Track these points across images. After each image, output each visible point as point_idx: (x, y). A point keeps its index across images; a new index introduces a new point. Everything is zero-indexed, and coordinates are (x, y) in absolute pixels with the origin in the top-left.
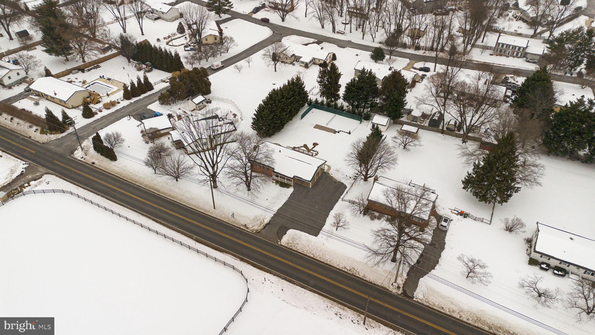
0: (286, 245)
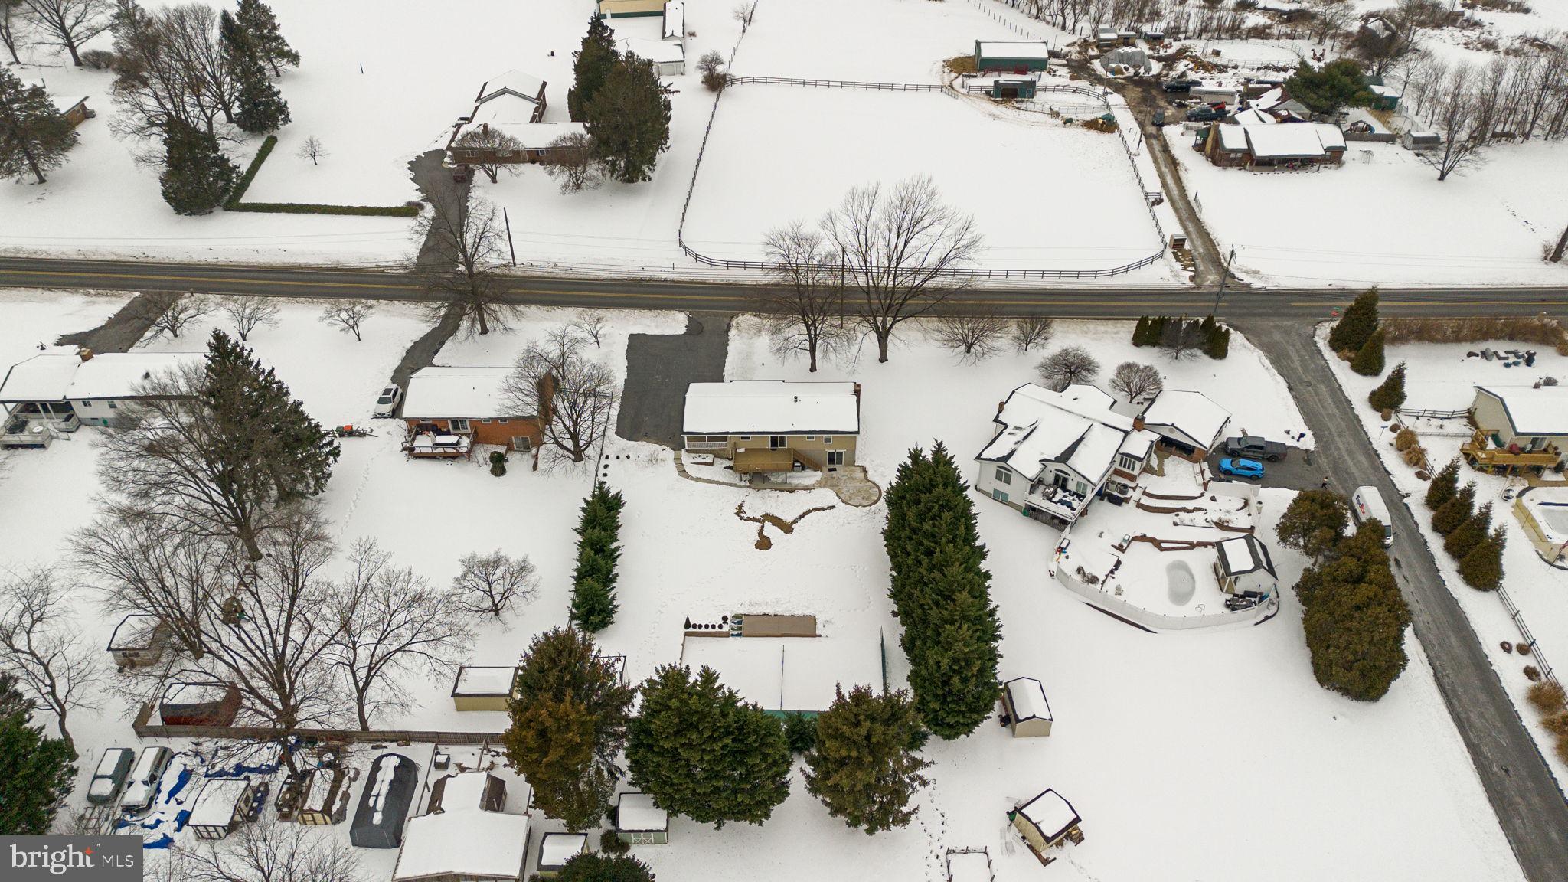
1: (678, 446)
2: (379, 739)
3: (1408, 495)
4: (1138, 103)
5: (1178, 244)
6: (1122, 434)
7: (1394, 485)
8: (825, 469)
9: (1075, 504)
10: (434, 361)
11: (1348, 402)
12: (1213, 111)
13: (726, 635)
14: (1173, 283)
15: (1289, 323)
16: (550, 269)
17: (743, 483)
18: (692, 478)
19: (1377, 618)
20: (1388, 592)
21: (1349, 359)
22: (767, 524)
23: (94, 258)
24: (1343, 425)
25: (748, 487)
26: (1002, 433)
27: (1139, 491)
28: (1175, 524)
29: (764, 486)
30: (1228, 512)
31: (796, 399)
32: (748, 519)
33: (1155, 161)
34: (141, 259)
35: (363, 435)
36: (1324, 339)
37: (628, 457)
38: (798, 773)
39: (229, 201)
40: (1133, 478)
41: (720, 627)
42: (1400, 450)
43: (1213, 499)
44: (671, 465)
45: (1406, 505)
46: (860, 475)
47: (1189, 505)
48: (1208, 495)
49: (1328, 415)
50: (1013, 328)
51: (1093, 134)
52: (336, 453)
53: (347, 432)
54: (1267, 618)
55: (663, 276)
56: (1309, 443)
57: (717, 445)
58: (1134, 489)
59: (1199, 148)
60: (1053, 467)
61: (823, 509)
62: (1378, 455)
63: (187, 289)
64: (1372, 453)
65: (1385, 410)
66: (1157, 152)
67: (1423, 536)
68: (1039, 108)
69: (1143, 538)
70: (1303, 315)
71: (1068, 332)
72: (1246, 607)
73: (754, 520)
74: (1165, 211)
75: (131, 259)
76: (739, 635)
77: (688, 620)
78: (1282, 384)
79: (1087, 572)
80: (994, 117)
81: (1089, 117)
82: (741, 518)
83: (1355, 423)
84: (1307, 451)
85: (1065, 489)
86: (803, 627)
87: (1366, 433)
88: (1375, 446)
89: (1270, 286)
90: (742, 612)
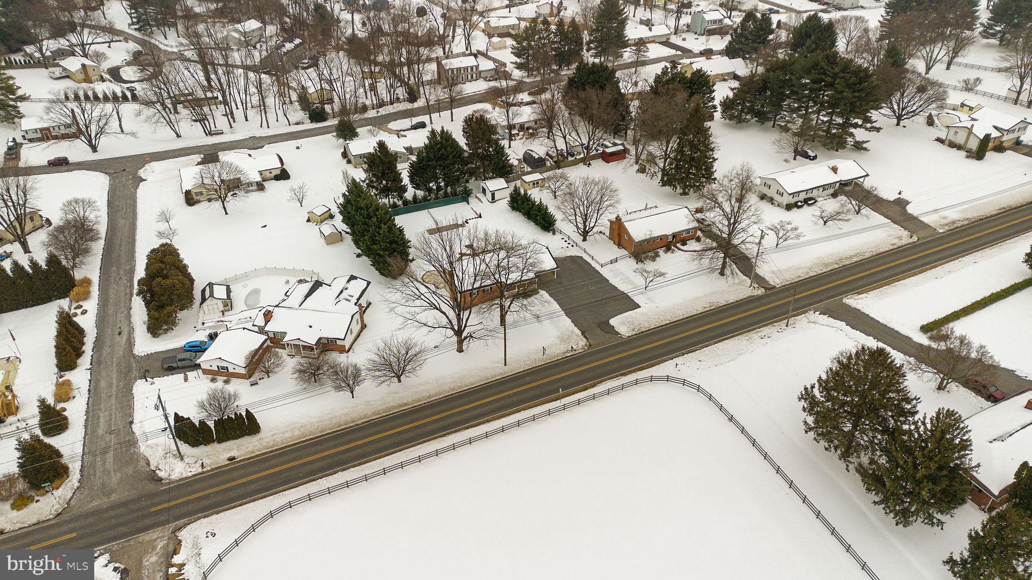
0: (634, 333)
3: (86, 370)
15: (95, 503)
24: (102, 405)
45: (92, 365)
84: (144, 379)
87: (88, 403)
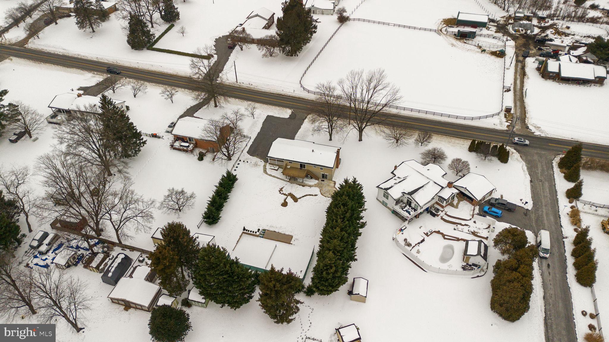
1: (266, 161)
2: (125, 247)
3: (566, 238)
4: (521, 46)
5: (508, 110)
6: (441, 188)
7: (562, 232)
8: (320, 180)
9: (411, 213)
10: (195, 115)
11: (556, 192)
12: (552, 53)
13: (258, 236)
14: (499, 127)
15: (543, 152)
16: (249, 86)
17: (286, 180)
18: (268, 174)
19: (514, 288)
20: (524, 278)
21: (564, 173)
22: (289, 197)
23: (101, 61)
24: (549, 201)
25: (288, 182)
26: (392, 178)
27: (444, 212)
28: (455, 229)
29: (295, 182)
30: (479, 229)
31: (313, 151)
32: (283, 194)
33: (516, 73)
34: (115, 64)
35: (159, 137)
36: (557, 162)
37: (247, 162)
38: (257, 293)
39: (149, 46)
40: (443, 207)
41: (256, 232)
42: (571, 217)
43: (475, 222)
44: (262, 168)
45: (564, 242)
46: (332, 185)
47: (463, 222)
48: (473, 220)
49: (544, 196)
50: (416, 135)
51: (493, 57)
52: (144, 143)
53: (154, 136)
54: (478, 276)
55: (289, 94)
56: (529, 206)
57: (280, 163)
58: (442, 211)
59: (538, 69)
60: (407, 196)
61: (312, 195)
62: (560, 217)
63: (124, 76)
64: (558, 216)
65: (571, 199)
66: (519, 69)
67: (566, 257)
68: (474, 43)
69: (438, 232)
70: (553, 150)
71: (442, 141)
72: (470, 270)
73: (285, 194)
74: (511, 95)
75: (112, 63)
76: (262, 237)
77: (244, 227)
78: (528, 178)
79: (408, 241)
80: (453, 45)
81: (494, 50)
82: (280, 193)
83: (555, 201)
84: (527, 210)
85: (410, 206)
86: (286, 239)
87: (558, 207)
88: (560, 213)
89: (543, 135)
90: (266, 229)
